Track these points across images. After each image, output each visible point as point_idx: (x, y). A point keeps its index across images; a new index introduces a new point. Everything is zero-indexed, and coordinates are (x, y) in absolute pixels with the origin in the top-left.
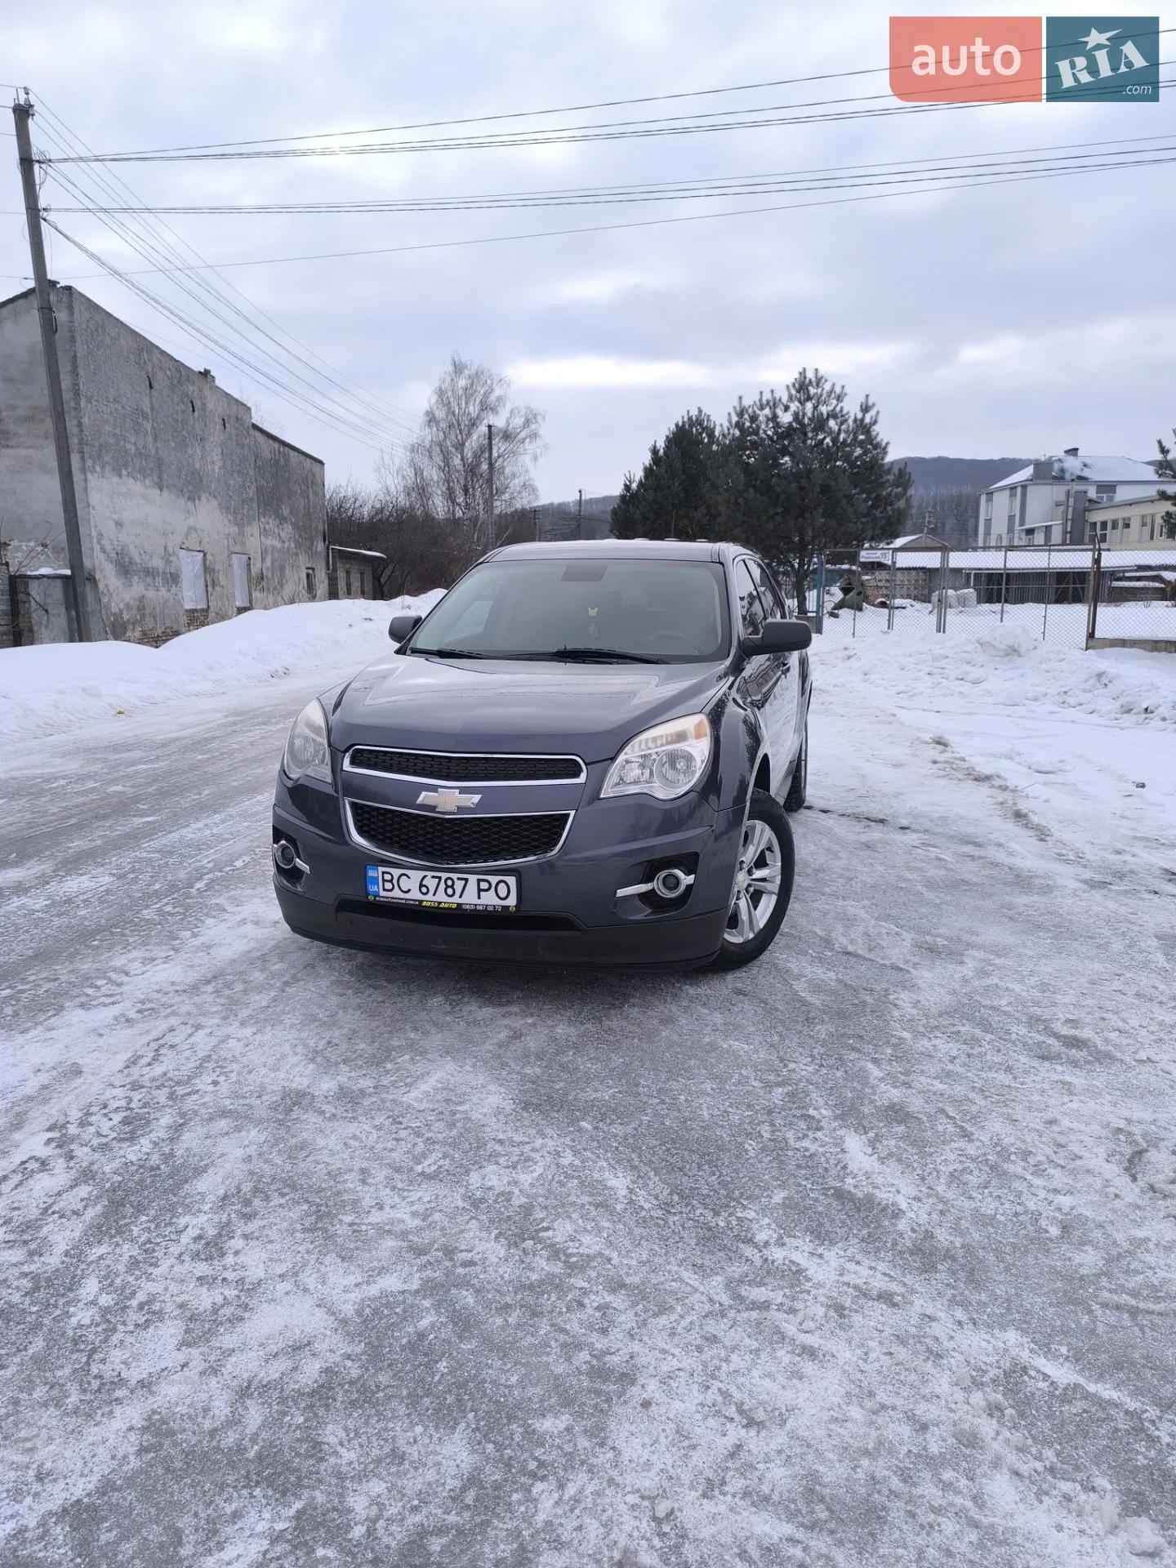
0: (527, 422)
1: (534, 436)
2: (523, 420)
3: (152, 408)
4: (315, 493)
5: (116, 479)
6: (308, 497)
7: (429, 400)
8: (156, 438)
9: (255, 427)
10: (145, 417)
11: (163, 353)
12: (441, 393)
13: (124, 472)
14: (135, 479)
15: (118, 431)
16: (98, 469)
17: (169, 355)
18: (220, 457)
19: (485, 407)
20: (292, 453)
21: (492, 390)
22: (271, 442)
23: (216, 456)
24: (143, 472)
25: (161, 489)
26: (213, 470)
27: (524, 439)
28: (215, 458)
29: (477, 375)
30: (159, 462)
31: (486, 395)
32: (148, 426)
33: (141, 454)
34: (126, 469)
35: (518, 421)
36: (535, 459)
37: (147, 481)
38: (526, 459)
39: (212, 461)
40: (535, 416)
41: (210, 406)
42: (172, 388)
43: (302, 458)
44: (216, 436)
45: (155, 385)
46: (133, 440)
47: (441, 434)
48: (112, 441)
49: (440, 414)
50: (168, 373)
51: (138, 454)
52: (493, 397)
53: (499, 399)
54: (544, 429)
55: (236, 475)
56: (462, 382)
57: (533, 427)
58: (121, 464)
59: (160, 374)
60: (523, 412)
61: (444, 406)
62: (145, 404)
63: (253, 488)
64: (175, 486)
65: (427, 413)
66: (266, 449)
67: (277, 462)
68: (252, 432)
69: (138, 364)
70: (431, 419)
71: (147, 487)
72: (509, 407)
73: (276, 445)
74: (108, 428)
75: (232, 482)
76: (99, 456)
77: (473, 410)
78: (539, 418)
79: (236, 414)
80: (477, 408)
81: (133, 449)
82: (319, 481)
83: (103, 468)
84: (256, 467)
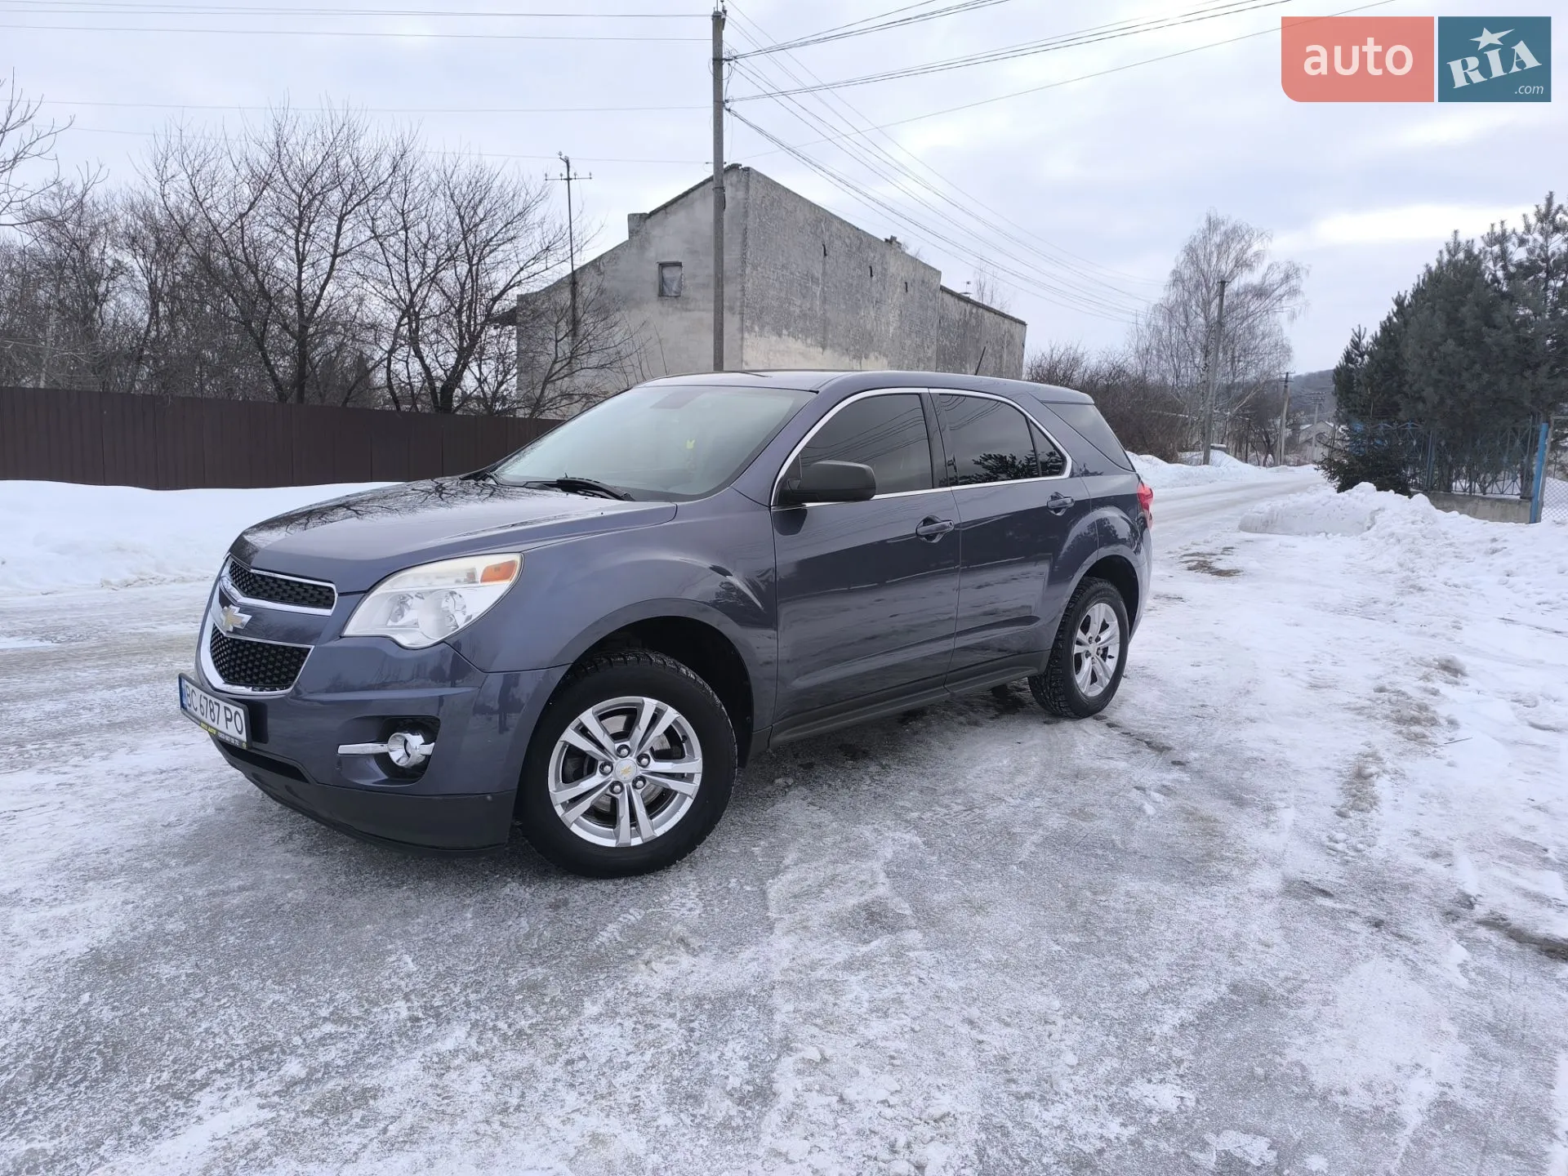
0: (1287, 277)
1: (1294, 292)
2: (1282, 275)
3: (824, 273)
4: (1011, 353)
5: (774, 338)
6: (1001, 357)
7: (1176, 260)
8: (824, 301)
9: (943, 289)
10: (815, 281)
11: (843, 222)
12: (1191, 251)
13: (785, 332)
14: (796, 338)
15: (783, 295)
16: (757, 329)
17: (849, 225)
18: (897, 318)
19: (1242, 264)
20: (987, 314)
21: (1250, 246)
22: (962, 304)
23: (893, 317)
24: (806, 332)
25: (824, 348)
26: (887, 331)
27: (1283, 296)
28: (891, 319)
29: (1234, 230)
30: (826, 323)
31: (1243, 251)
32: (818, 290)
33: (805, 315)
34: (787, 329)
35: (1277, 276)
36: (1293, 316)
37: (809, 341)
38: (1282, 318)
39: (889, 323)
40: (1297, 270)
41: (892, 270)
42: (849, 255)
43: (999, 319)
44: (896, 296)
45: (830, 253)
46: (798, 303)
47: (1186, 294)
48: (775, 304)
49: (1187, 273)
50: (847, 241)
51: (804, 316)
52: (1250, 253)
53: (1257, 254)
54: (1305, 284)
55: (913, 335)
56: (1217, 239)
57: (1293, 282)
58: (782, 323)
59: (838, 243)
60: (1283, 268)
61: (1193, 264)
62: (817, 272)
63: (934, 347)
64: (840, 345)
65: (1174, 272)
66: (955, 310)
67: (966, 323)
68: (940, 294)
69: (815, 233)
70: (1177, 279)
71: (808, 346)
72: (1266, 263)
73: (968, 307)
74: (772, 292)
75: (908, 342)
76: (759, 318)
77: (1226, 267)
78: (1302, 274)
79: (924, 278)
80: (1231, 265)
81: (798, 311)
82: (1017, 340)
83: (762, 328)
84: (939, 327)
